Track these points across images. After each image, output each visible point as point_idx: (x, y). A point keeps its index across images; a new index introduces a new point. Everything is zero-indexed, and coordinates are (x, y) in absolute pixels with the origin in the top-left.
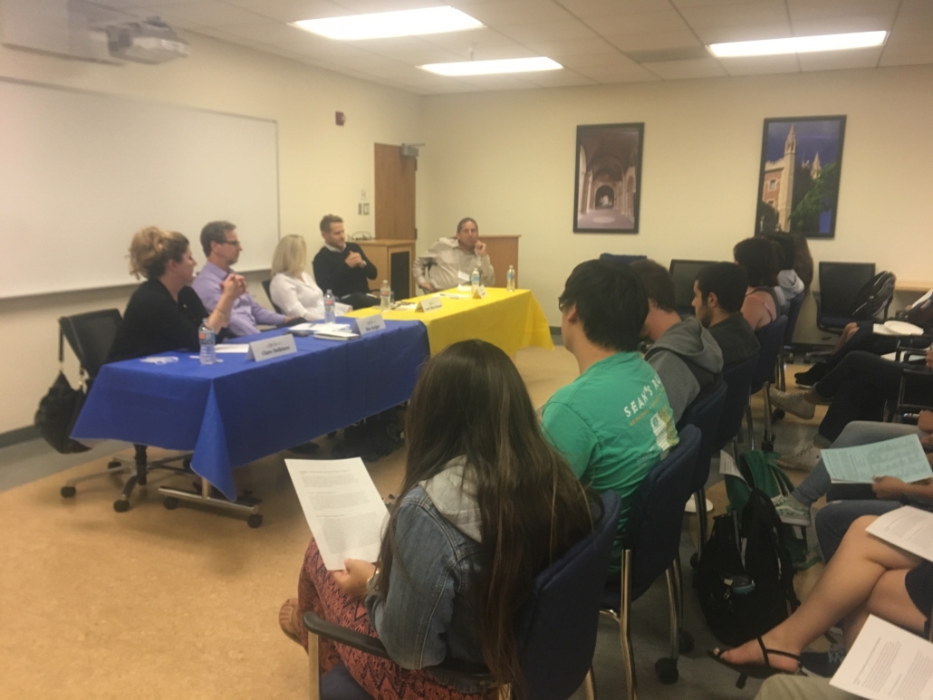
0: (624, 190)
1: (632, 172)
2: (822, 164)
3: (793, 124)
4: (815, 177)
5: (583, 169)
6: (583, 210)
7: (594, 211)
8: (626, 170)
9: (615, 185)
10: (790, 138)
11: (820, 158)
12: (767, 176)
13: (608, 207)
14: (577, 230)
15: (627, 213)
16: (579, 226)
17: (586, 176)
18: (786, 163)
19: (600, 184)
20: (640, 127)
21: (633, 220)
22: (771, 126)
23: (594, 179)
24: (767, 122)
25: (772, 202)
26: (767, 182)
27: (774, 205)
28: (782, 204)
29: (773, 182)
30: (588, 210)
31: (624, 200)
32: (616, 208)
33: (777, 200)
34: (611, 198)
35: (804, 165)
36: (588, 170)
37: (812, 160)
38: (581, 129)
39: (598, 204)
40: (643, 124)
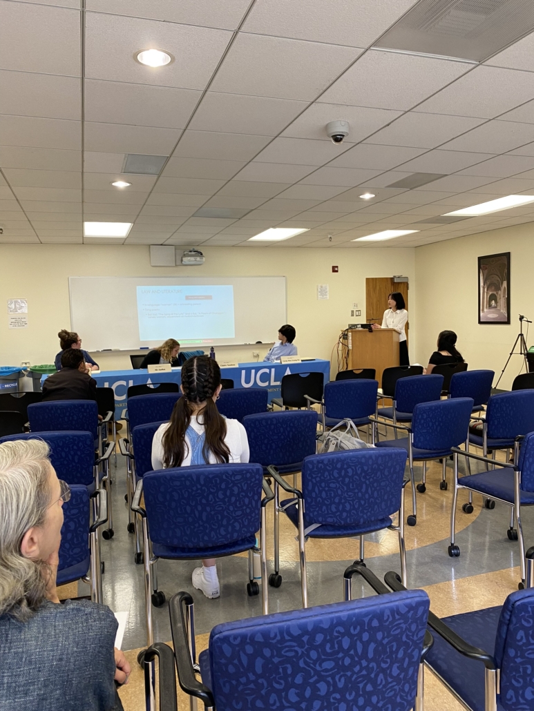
0: (502, 296)
1: (505, 284)
5: (482, 284)
6: (483, 310)
7: (488, 310)
8: (502, 283)
9: (497, 293)
13: (496, 307)
14: (480, 322)
15: (504, 311)
16: (481, 320)
17: (484, 288)
19: (490, 293)
20: (508, 255)
21: (506, 315)
23: (487, 290)
30: (485, 310)
31: (502, 302)
32: (498, 308)
34: (496, 302)
36: (484, 284)
38: (480, 259)
39: (490, 306)
40: (509, 253)
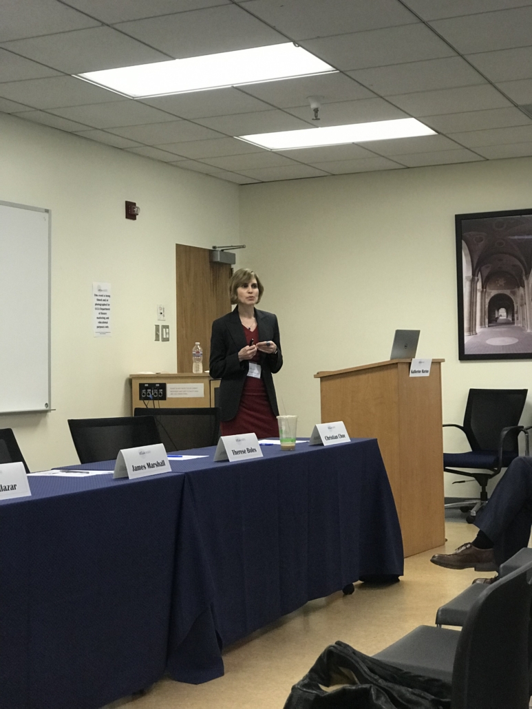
5: (467, 272)
6: (472, 330)
7: (487, 330)
9: (514, 293)
13: (506, 323)
14: (463, 357)
16: (467, 352)
17: (473, 281)
19: (493, 293)
23: (483, 288)
30: (478, 329)
32: (518, 324)
34: (510, 310)
36: (474, 274)
38: (460, 220)
39: (492, 320)
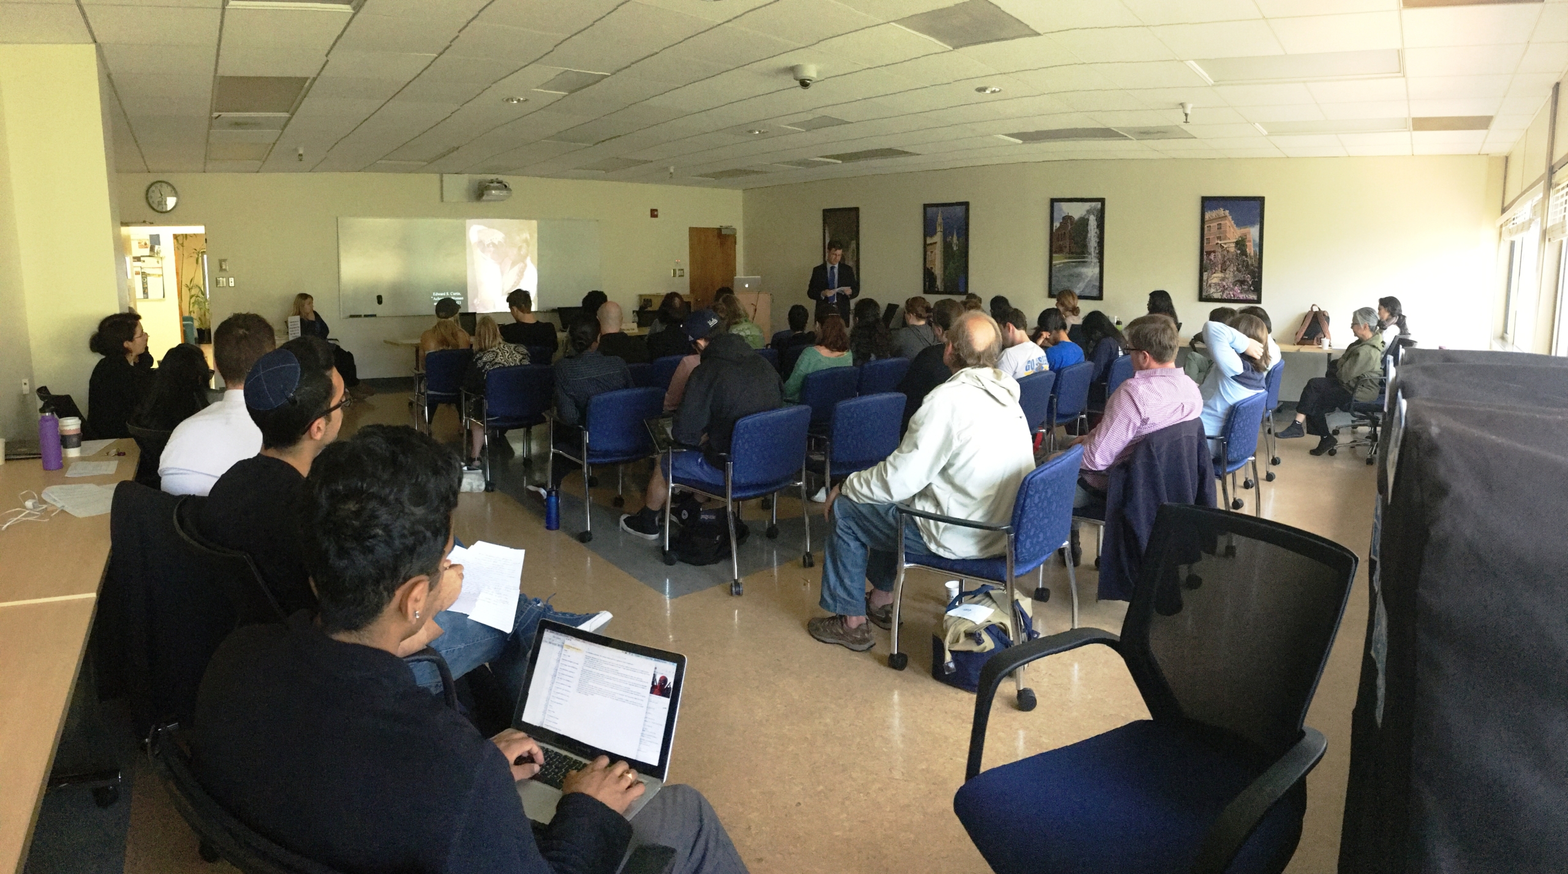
0: (850, 256)
1: (853, 245)
2: (958, 240)
3: (940, 209)
4: (955, 249)
10: (940, 220)
11: (957, 234)
12: (928, 248)
18: (938, 238)
22: (928, 209)
24: (926, 206)
25: (932, 268)
26: (929, 253)
27: (933, 271)
28: (938, 271)
29: (932, 252)
33: (934, 265)
35: (948, 240)
37: (952, 237)
38: (825, 211)
40: (857, 209)
